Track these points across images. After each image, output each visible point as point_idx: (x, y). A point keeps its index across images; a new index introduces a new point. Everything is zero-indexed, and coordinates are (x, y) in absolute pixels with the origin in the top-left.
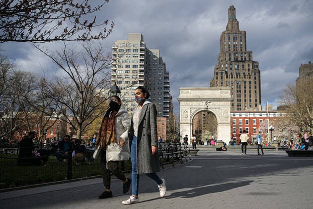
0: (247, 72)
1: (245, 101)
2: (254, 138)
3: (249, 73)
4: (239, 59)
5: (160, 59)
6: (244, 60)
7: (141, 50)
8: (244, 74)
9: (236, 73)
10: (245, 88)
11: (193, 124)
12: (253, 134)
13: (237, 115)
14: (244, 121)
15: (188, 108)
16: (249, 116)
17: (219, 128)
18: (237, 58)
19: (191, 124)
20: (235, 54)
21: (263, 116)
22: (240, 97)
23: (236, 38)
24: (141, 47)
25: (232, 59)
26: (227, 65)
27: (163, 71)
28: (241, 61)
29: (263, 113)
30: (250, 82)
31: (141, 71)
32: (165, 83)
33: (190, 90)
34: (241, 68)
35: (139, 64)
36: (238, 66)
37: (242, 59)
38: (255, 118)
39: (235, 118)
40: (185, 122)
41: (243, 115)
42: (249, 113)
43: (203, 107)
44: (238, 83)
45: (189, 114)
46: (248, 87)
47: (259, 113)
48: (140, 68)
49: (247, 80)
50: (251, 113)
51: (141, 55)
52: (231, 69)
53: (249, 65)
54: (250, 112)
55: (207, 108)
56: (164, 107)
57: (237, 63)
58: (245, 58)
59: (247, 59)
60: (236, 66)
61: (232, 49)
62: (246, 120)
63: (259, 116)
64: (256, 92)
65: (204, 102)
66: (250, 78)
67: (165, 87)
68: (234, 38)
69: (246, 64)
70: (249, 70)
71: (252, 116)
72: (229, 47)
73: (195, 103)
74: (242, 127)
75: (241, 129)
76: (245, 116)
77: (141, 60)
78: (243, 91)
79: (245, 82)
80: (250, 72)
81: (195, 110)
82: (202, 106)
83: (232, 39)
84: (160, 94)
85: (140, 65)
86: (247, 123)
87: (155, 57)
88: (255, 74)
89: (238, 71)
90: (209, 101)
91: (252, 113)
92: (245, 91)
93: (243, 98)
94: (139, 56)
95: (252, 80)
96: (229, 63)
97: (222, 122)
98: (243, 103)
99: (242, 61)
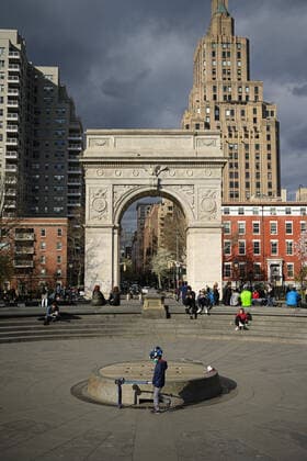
0: (250, 126)
1: (248, 185)
2: (272, 266)
3: (255, 128)
4: (235, 98)
5: (61, 89)
6: (244, 99)
7: (12, 61)
8: (245, 128)
9: (229, 128)
10: (247, 158)
11: (120, 229)
12: (271, 257)
13: (234, 212)
14: (248, 224)
15: (106, 185)
16: (260, 214)
17: (192, 240)
18: (230, 97)
19: (114, 228)
20: (225, 88)
21: (293, 214)
22: (237, 177)
23: (229, 53)
24: (11, 54)
25: (220, 98)
26: (208, 110)
27: (67, 115)
28: (238, 103)
29: (293, 208)
30: (257, 147)
31: (10, 110)
32: (71, 142)
33: (112, 137)
34: (238, 116)
35: (6, 94)
36: (232, 113)
37: (240, 97)
38: (276, 218)
39: (229, 218)
40: (99, 223)
41: (248, 212)
42: (260, 208)
43: (147, 182)
44: (231, 148)
45: (109, 201)
46: (254, 158)
47: (284, 208)
48: (9, 103)
49: (252, 142)
50: (265, 208)
51: (10, 73)
52: (217, 118)
53: (255, 111)
54: (263, 206)
55: (159, 186)
56: (69, 197)
57: (231, 107)
58: (247, 97)
59: (252, 98)
60: (228, 113)
61: (219, 76)
62: (254, 222)
63: (284, 214)
64: (269, 167)
65: (151, 169)
66: (257, 137)
67: (71, 153)
68: (224, 53)
69: (249, 109)
70: (255, 120)
71: (267, 214)
72: (214, 73)
73: (126, 172)
74: (244, 241)
75: (242, 245)
76: (251, 214)
77: (11, 86)
78: (244, 165)
79: (247, 146)
80: (258, 125)
81: (126, 189)
82: (145, 178)
83: (219, 55)
84: (59, 166)
85: (9, 98)
86: (257, 231)
87: (49, 83)
88: (268, 129)
89: (232, 124)
90: (163, 167)
91: (269, 208)
92: (247, 166)
93: (242, 180)
94: (6, 75)
95: (262, 141)
96: (213, 106)
97: (199, 223)
98: (242, 189)
99: (240, 101)
